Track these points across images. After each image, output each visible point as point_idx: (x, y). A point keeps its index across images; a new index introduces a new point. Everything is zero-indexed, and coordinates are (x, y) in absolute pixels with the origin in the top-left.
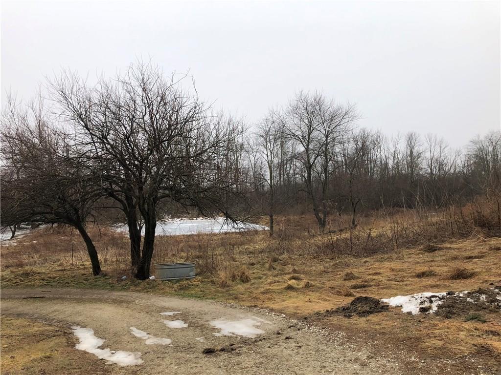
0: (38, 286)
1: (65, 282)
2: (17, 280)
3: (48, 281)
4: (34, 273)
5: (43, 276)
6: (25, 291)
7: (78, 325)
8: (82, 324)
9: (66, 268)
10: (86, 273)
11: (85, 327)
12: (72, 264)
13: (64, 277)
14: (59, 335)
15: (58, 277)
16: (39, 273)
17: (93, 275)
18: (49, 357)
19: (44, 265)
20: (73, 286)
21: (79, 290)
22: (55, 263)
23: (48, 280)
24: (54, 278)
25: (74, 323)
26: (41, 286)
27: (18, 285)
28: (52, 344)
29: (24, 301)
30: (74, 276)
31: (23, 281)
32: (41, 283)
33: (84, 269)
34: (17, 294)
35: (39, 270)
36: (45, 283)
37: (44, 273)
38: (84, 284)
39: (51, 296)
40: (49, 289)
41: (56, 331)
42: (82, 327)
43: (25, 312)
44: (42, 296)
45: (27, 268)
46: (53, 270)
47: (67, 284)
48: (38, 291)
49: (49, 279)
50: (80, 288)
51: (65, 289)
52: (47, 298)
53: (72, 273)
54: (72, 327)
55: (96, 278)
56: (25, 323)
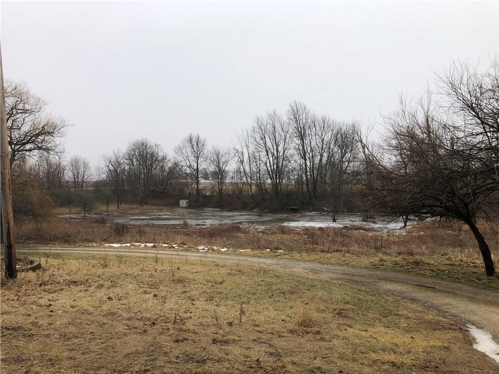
0: (429, 276)
1: (455, 277)
2: (409, 267)
3: (438, 274)
4: (423, 263)
5: (432, 267)
6: (416, 278)
7: (473, 324)
8: (478, 325)
9: (455, 263)
10: (477, 272)
11: (482, 328)
12: (462, 261)
13: (454, 272)
14: (455, 330)
15: (447, 270)
16: (428, 264)
17: (485, 275)
18: (447, 348)
19: (432, 257)
20: (464, 283)
21: (471, 288)
22: (443, 257)
23: (437, 272)
24: (443, 271)
25: (469, 321)
26: (431, 276)
27: (410, 272)
28: (449, 336)
29: (416, 287)
30: (465, 273)
31: (414, 269)
32: (430, 273)
33: (475, 267)
34: (409, 280)
35: (428, 261)
36: (434, 274)
37: (433, 265)
38: (477, 283)
39: (442, 288)
40: (439, 281)
41: (452, 324)
42: (478, 327)
43: (418, 298)
44: (432, 286)
45: (416, 257)
46: (442, 263)
47: (457, 280)
48: (429, 281)
49: (439, 271)
50: (472, 286)
51: (456, 285)
52: (438, 289)
53: (462, 269)
54: (466, 325)
55: (490, 279)
56: (420, 308)
